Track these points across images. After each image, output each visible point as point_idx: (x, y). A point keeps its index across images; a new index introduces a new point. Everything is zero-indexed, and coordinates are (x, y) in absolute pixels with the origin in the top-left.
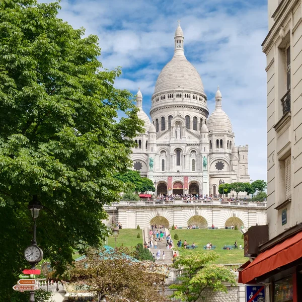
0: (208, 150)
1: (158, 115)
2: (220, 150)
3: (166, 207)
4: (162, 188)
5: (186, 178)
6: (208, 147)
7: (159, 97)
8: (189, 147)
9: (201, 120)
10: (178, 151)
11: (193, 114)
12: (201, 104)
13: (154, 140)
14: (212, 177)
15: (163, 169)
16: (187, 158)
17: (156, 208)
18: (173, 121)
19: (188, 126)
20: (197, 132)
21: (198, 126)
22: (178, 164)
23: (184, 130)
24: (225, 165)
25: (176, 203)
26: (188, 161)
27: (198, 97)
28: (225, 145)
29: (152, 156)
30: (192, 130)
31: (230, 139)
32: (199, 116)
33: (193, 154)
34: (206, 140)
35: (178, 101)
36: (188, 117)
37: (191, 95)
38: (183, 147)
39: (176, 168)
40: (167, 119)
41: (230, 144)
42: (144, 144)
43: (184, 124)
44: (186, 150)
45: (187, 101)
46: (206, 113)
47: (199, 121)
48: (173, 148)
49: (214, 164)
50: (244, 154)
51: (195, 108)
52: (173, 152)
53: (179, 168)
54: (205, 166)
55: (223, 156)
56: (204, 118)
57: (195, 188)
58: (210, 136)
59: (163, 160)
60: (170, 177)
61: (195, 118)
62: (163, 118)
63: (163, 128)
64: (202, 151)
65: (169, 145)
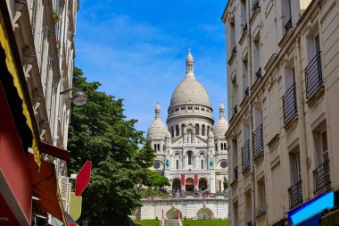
0: (214, 153)
1: (173, 124)
2: (224, 152)
3: (180, 201)
4: (177, 183)
5: (196, 176)
6: (213, 150)
7: (174, 109)
8: (198, 150)
9: (208, 127)
10: (190, 153)
11: (201, 122)
12: (208, 114)
13: (169, 144)
14: (217, 174)
15: (177, 168)
16: (197, 158)
17: (171, 201)
18: (185, 129)
19: (197, 133)
20: (205, 137)
21: (206, 132)
22: (190, 163)
23: (194, 136)
25: (188, 197)
26: (198, 161)
27: (206, 109)
30: (200, 136)
32: (207, 124)
33: (202, 156)
34: (212, 143)
35: (189, 112)
36: (197, 125)
37: (200, 108)
38: (193, 150)
39: (187, 167)
40: (180, 127)
42: (162, 148)
43: (194, 131)
44: (196, 152)
45: (197, 113)
46: (212, 121)
47: (206, 128)
48: (185, 151)
49: (219, 163)
51: (203, 118)
52: (185, 154)
53: (191, 167)
54: (211, 164)
55: (226, 156)
56: (211, 126)
57: (204, 183)
58: (216, 140)
59: (177, 161)
60: (183, 176)
61: (203, 126)
62: (177, 126)
63: (178, 134)
64: (209, 153)
65: (182, 148)
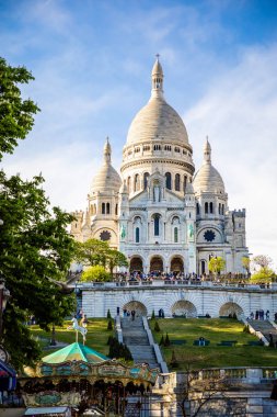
0: (194, 216)
1: (131, 172)
2: (210, 216)
3: (143, 289)
4: (136, 263)
6: (194, 212)
7: (133, 149)
8: (170, 213)
9: (186, 177)
10: (157, 217)
11: (175, 170)
12: (186, 158)
13: (126, 203)
14: (199, 249)
15: (138, 241)
16: (169, 226)
17: (130, 289)
19: (169, 186)
20: (181, 194)
21: (182, 185)
22: (157, 233)
23: (164, 189)
24: (217, 234)
25: (155, 284)
26: (169, 229)
27: (182, 149)
28: (216, 210)
30: (173, 190)
31: (222, 202)
32: (183, 173)
33: (176, 221)
34: (192, 203)
35: (157, 154)
36: (168, 175)
37: (173, 147)
38: (162, 212)
39: (153, 239)
40: (141, 177)
41: (222, 209)
42: (113, 209)
43: (164, 184)
44: (165, 216)
45: (168, 155)
46: (191, 169)
47: (182, 179)
48: (150, 213)
49: (202, 234)
50: (241, 219)
51: (177, 163)
52: (150, 219)
53: (158, 239)
54: (191, 235)
55: (213, 222)
56: (189, 175)
57: (177, 262)
58: (197, 198)
59: (138, 229)
61: (178, 175)
62: (137, 176)
64: (187, 217)
65: (144, 209)
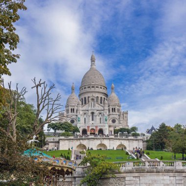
0: (108, 113)
1: (83, 97)
2: (114, 113)
3: (85, 139)
4: (85, 132)
5: (96, 127)
6: (107, 111)
7: (83, 88)
8: (98, 112)
9: (104, 99)
10: (93, 113)
11: (100, 96)
12: (104, 91)
13: (81, 108)
14: (110, 126)
15: (85, 123)
16: (97, 117)
18: (90, 99)
19: (97, 101)
20: (102, 105)
21: (103, 101)
22: (93, 120)
23: (95, 103)
24: (117, 120)
26: (98, 118)
27: (103, 87)
28: (116, 111)
29: (79, 116)
30: (99, 103)
31: (119, 108)
32: (103, 97)
33: (100, 115)
34: (107, 108)
35: (93, 89)
36: (98, 97)
37: (99, 87)
38: (95, 111)
39: (91, 122)
40: (87, 99)
41: (119, 110)
42: (75, 111)
43: (95, 100)
44: (96, 113)
45: (97, 90)
46: (107, 95)
47: (103, 99)
48: (90, 112)
49: (111, 120)
50: (126, 115)
51: (101, 93)
52: (90, 114)
53: (93, 122)
54: (106, 120)
55: (115, 116)
56: (106, 98)
57: (101, 131)
58: (109, 106)
59: (85, 118)
60: (88, 127)
61: (101, 98)
62: (85, 98)
63: (85, 103)
64: (105, 114)
65: (88, 110)
